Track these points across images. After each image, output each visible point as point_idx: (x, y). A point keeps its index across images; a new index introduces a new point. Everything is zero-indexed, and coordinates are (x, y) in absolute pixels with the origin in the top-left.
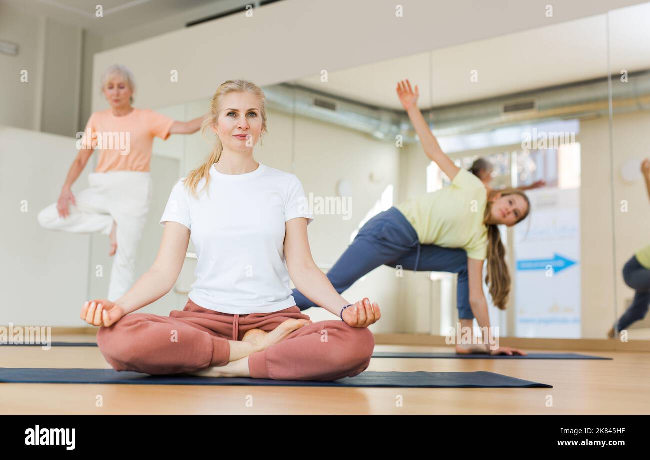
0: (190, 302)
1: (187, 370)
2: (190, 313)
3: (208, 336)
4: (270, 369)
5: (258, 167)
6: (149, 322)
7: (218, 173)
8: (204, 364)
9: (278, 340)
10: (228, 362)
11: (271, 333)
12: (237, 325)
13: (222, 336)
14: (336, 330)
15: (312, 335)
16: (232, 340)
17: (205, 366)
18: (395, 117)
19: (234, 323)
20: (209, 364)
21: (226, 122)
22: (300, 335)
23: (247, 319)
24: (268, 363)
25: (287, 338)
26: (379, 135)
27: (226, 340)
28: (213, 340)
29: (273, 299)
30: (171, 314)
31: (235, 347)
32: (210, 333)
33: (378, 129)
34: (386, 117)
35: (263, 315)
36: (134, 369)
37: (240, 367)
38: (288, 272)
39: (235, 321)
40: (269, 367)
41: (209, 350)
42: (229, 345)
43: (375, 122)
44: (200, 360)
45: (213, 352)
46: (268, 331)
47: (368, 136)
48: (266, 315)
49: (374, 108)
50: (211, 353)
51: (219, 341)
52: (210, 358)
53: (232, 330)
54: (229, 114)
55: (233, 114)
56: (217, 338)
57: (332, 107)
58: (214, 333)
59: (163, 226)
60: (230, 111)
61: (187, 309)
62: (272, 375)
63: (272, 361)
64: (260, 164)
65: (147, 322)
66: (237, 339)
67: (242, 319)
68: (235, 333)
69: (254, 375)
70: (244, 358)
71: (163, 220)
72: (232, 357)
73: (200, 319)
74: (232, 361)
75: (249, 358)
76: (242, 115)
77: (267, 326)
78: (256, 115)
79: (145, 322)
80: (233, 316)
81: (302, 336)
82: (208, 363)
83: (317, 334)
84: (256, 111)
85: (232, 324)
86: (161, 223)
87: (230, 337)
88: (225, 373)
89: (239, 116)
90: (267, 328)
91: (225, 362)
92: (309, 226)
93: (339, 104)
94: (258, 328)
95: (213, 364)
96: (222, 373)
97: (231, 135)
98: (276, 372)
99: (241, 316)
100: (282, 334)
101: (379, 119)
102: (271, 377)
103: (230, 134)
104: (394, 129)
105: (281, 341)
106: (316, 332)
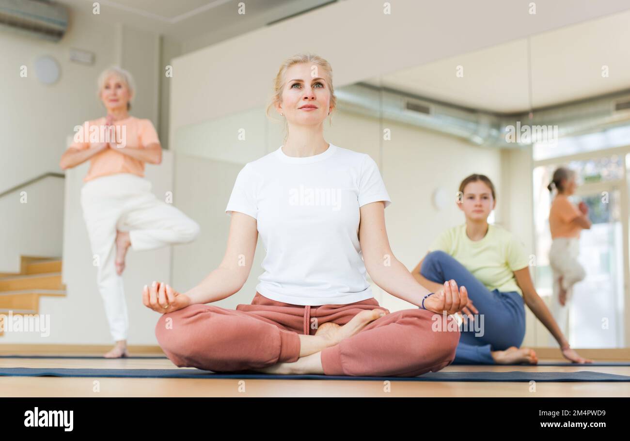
0: (258, 295)
1: (254, 365)
2: (258, 306)
3: (275, 329)
4: (344, 364)
5: (329, 147)
6: (209, 313)
7: (284, 155)
8: (273, 359)
9: (352, 333)
10: (299, 358)
11: (345, 325)
12: (309, 316)
13: (291, 329)
14: (416, 319)
15: (390, 325)
16: (303, 334)
17: (273, 361)
18: (495, 120)
19: (305, 316)
20: (278, 358)
21: (290, 95)
22: (378, 326)
23: (319, 311)
24: (342, 357)
25: (362, 330)
26: (478, 140)
27: (296, 334)
28: (281, 333)
29: (348, 289)
30: (238, 308)
31: (305, 341)
32: (278, 327)
33: (476, 133)
34: (485, 120)
35: (337, 307)
36: (195, 365)
37: (312, 362)
38: (364, 263)
39: (306, 312)
40: (343, 361)
41: (277, 343)
42: (299, 339)
43: (472, 126)
44: (268, 356)
45: (281, 346)
46: (341, 325)
47: (465, 141)
48: (340, 306)
49: (471, 111)
50: (279, 347)
51: (287, 335)
52: (278, 352)
53: (303, 322)
54: (294, 86)
55: (297, 85)
56: (286, 332)
57: (425, 111)
58: (283, 326)
59: (228, 215)
60: (294, 82)
61: (254, 303)
62: (347, 369)
63: (347, 355)
64: (330, 144)
65: (208, 313)
66: (308, 333)
67: (314, 310)
68: (306, 327)
69: (328, 371)
70: (316, 352)
71: (229, 208)
72: (303, 351)
73: (268, 312)
74: (302, 357)
75: (322, 353)
76: (307, 85)
77: (341, 319)
78: (322, 85)
79: (206, 313)
80: (304, 307)
81: (379, 327)
82: (276, 358)
83: (395, 324)
84: (322, 81)
85: (303, 316)
86: (227, 212)
87: (300, 330)
88: (295, 370)
89: (304, 87)
90: (341, 321)
91: (295, 357)
92: (387, 210)
93: (433, 108)
94: (330, 321)
95: (281, 360)
96: (292, 370)
97: (297, 108)
98: (351, 366)
99: (312, 307)
100: (356, 327)
101: (477, 123)
102: (346, 372)
103: (295, 107)
104: (494, 132)
105: (356, 333)
106: (394, 322)
